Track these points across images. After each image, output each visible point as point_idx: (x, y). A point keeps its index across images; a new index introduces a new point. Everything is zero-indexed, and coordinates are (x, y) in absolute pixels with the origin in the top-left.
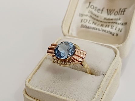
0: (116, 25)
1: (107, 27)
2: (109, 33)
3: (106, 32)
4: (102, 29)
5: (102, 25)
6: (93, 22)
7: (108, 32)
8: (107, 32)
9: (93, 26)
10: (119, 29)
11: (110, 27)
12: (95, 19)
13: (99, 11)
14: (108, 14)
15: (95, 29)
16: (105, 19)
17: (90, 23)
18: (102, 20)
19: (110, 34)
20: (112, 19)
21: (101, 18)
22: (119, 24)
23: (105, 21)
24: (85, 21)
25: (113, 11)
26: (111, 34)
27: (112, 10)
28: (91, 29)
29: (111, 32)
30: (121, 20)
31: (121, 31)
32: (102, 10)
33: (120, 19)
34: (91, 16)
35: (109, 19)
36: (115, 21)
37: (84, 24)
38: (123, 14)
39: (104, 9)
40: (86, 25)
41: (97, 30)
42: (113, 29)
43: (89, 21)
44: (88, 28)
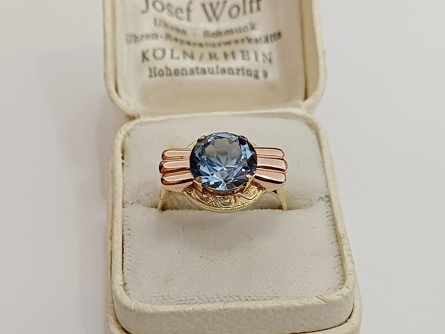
0: (251, 45)
1: (230, 58)
2: (244, 74)
3: (233, 73)
4: (217, 67)
5: (212, 56)
6: (185, 53)
7: (241, 72)
8: (238, 74)
9: (188, 64)
10: (264, 55)
11: (239, 56)
12: (182, 42)
13: (180, 15)
14: (210, 20)
15: (198, 73)
16: (206, 34)
17: (178, 58)
18: (201, 39)
19: (248, 75)
20: (229, 32)
21: (195, 35)
22: (256, 41)
23: (211, 40)
24: (159, 54)
25: (221, 5)
26: (251, 75)
27: (218, 4)
28: (187, 74)
29: (248, 70)
30: (257, 27)
31: (270, 61)
32: (188, 10)
33: (253, 27)
34: (168, 36)
35: (218, 33)
36: (242, 35)
37: (160, 65)
38: (259, 9)
39: (192, 7)
40: (167, 68)
41: (205, 72)
42: (249, 59)
43: (172, 51)
44: (177, 72)
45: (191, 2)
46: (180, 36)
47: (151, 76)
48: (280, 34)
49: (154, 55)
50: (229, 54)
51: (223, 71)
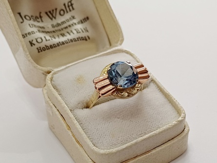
0: (77, 25)
1: (71, 34)
3: (76, 41)
4: (68, 40)
5: (63, 35)
6: (51, 37)
7: (79, 39)
10: (84, 29)
11: (75, 32)
12: (46, 32)
13: (38, 20)
14: (52, 19)
15: (61, 45)
16: (53, 26)
17: (49, 40)
18: (52, 29)
19: (83, 40)
20: (63, 23)
21: (48, 28)
24: (39, 40)
25: (55, 11)
27: (53, 11)
28: (56, 46)
29: (82, 38)
31: (87, 31)
32: (41, 17)
33: (73, 18)
34: (39, 31)
35: (58, 24)
36: (71, 23)
37: (42, 45)
38: (73, 9)
39: (42, 15)
40: (46, 46)
41: (64, 44)
42: (80, 32)
43: (45, 37)
44: (51, 47)
45: (40, 13)
46: (43, 30)
47: (39, 52)
48: (88, 18)
49: (37, 41)
50: (69, 32)
51: (72, 41)
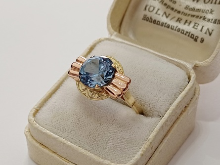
0: (204, 21)
1: (187, 24)
2: (189, 36)
3: (183, 33)
4: (177, 27)
5: (179, 20)
6: (165, 13)
7: (188, 34)
8: (186, 34)
9: (164, 19)
10: (208, 29)
11: (192, 25)
12: (168, 7)
15: (165, 26)
16: (187, 7)
17: (159, 15)
18: (182, 9)
19: (191, 37)
20: (199, 10)
21: (180, 5)
22: (209, 20)
23: (187, 11)
24: (152, 9)
26: (193, 38)
28: (159, 24)
29: (192, 35)
31: (210, 34)
33: (211, 12)
34: (162, 2)
35: (193, 9)
36: (203, 15)
37: (149, 15)
40: (151, 17)
41: (169, 27)
42: (196, 29)
43: (158, 9)
44: (155, 22)
46: (171, 3)
47: (143, 19)
49: (149, 9)
50: (189, 22)
51: (179, 30)
